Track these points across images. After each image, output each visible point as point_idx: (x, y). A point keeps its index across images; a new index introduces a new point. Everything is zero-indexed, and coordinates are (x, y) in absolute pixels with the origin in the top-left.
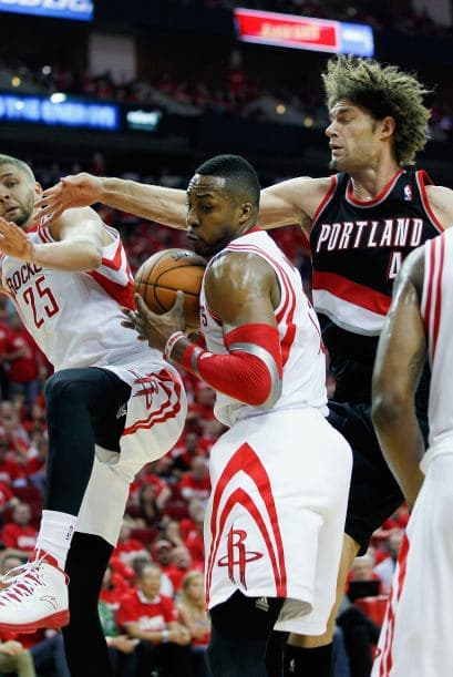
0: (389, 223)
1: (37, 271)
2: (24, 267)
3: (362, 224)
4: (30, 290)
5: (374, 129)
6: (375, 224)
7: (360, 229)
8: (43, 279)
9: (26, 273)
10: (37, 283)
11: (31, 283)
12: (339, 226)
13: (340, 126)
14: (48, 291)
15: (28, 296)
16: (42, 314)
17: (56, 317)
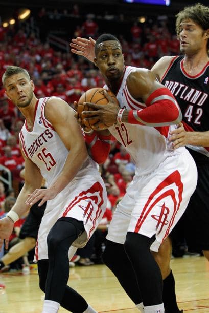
0: (192, 90)
1: (41, 145)
2: (34, 143)
3: (182, 85)
4: (40, 154)
5: (203, 35)
6: (187, 87)
7: (180, 88)
8: (45, 149)
9: (35, 146)
10: (43, 151)
11: (40, 150)
12: (173, 83)
13: (187, 32)
14: (49, 154)
15: (40, 156)
16: (49, 166)
17: (56, 166)
